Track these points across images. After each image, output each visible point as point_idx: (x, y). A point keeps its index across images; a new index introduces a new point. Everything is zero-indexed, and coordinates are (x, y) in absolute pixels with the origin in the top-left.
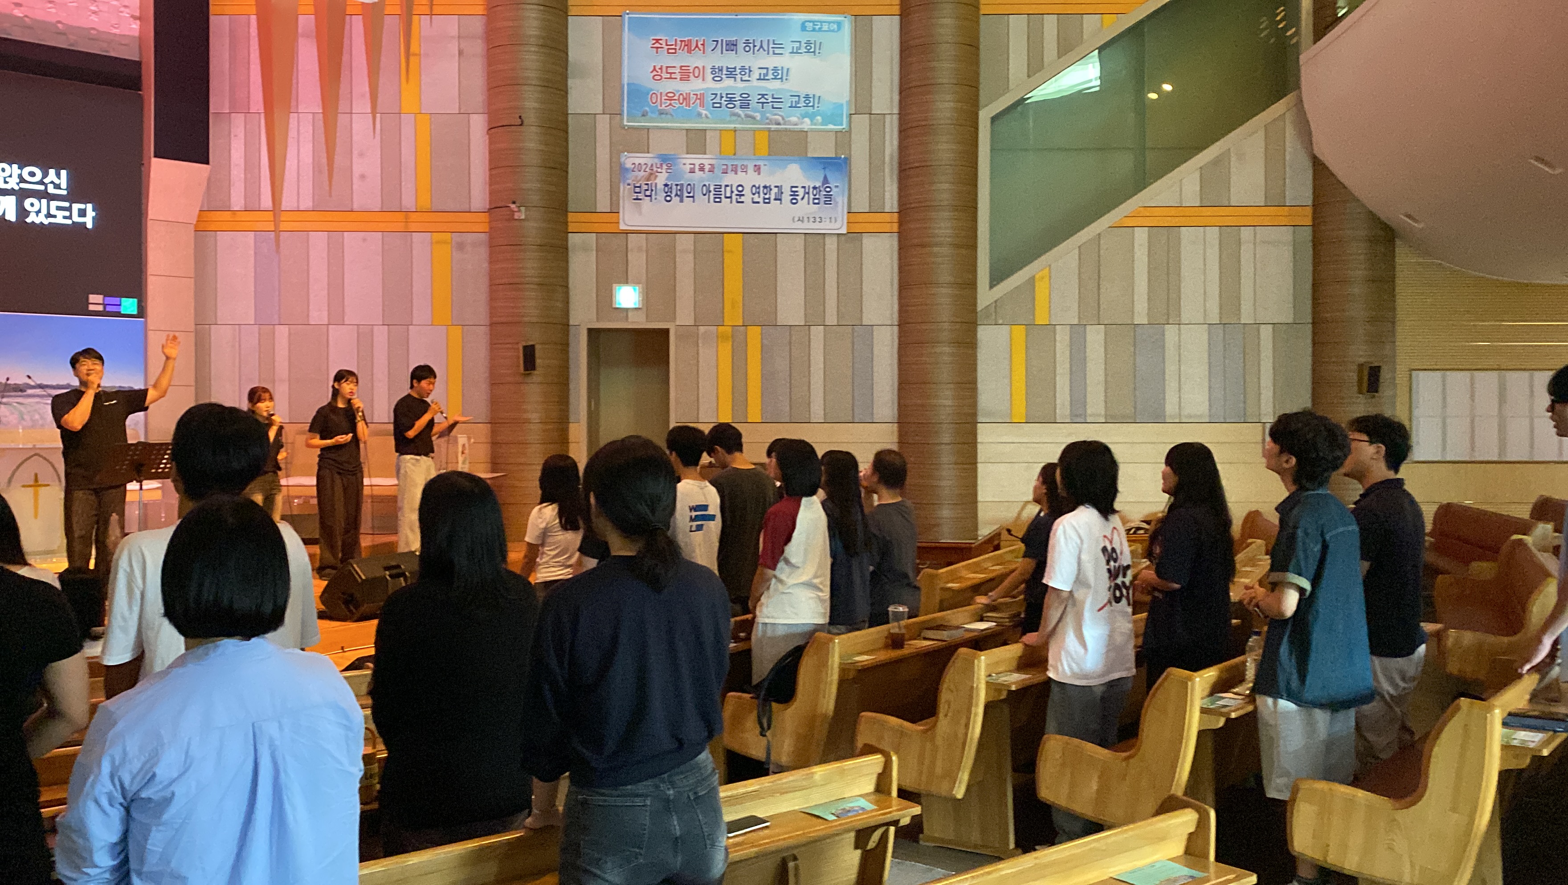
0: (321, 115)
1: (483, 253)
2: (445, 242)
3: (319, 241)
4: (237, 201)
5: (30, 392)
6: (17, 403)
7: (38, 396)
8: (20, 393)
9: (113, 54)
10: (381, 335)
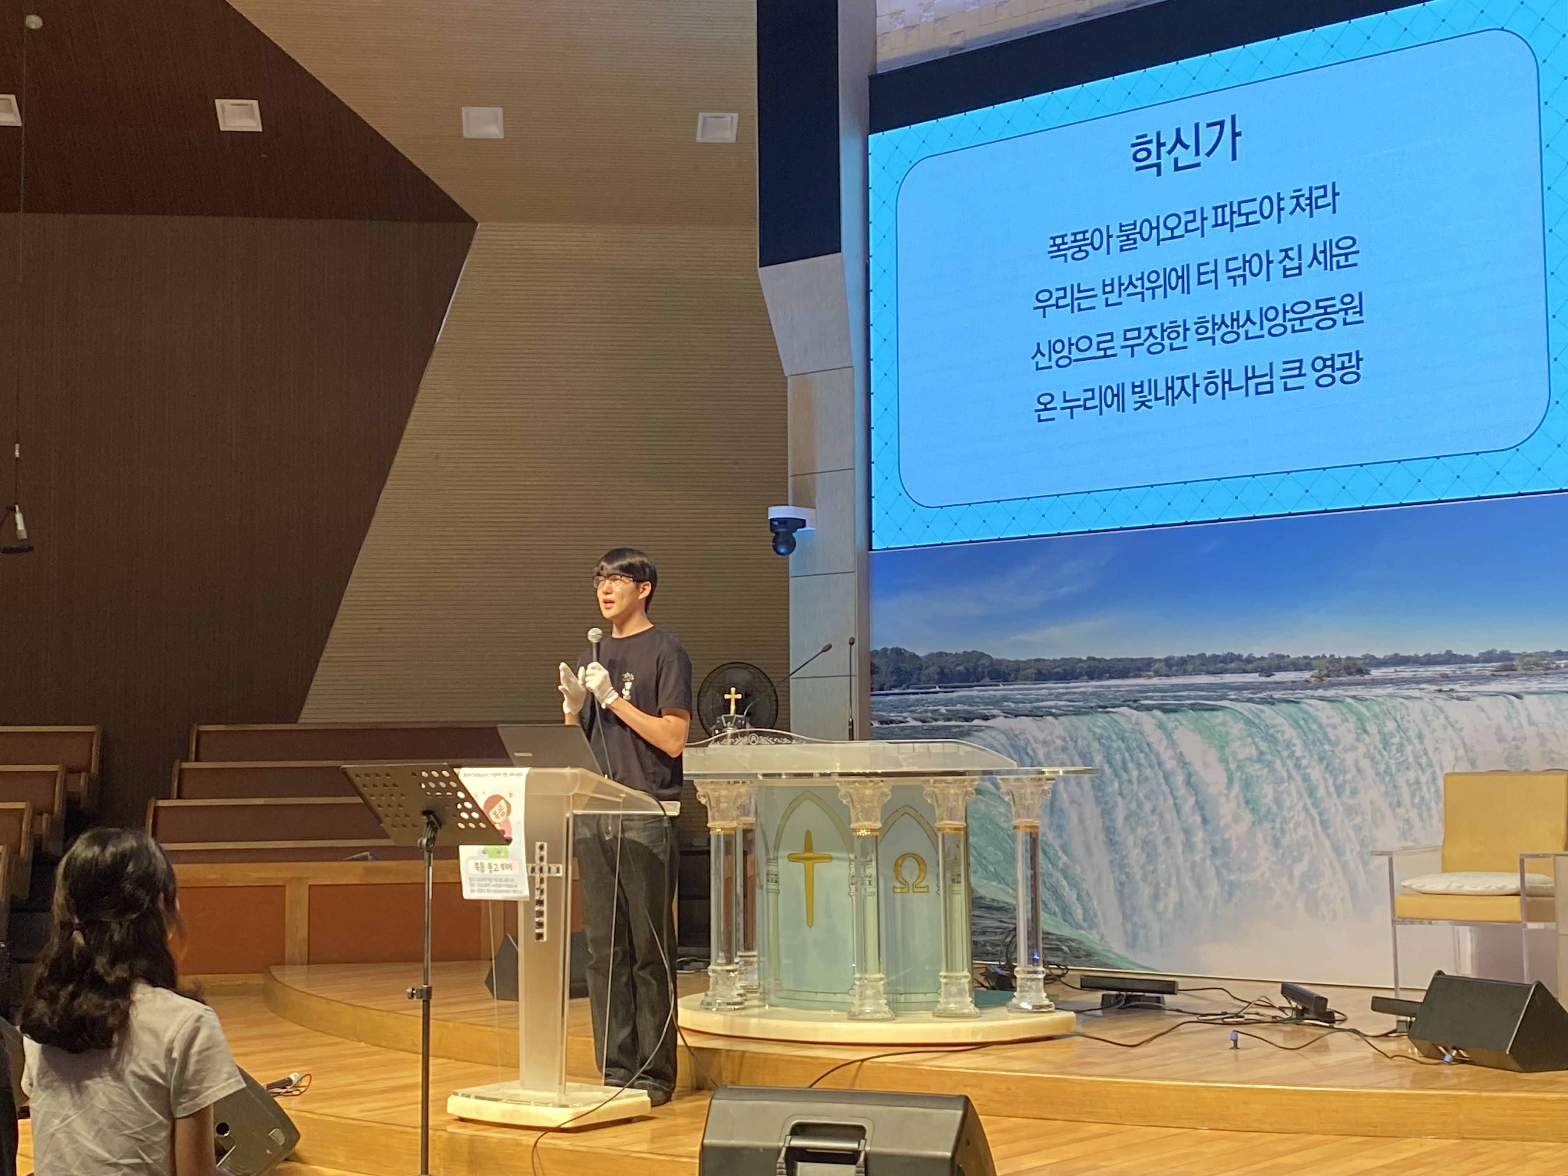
5: (1376, 673)
6: (1354, 697)
7: (1392, 682)
8: (1358, 677)
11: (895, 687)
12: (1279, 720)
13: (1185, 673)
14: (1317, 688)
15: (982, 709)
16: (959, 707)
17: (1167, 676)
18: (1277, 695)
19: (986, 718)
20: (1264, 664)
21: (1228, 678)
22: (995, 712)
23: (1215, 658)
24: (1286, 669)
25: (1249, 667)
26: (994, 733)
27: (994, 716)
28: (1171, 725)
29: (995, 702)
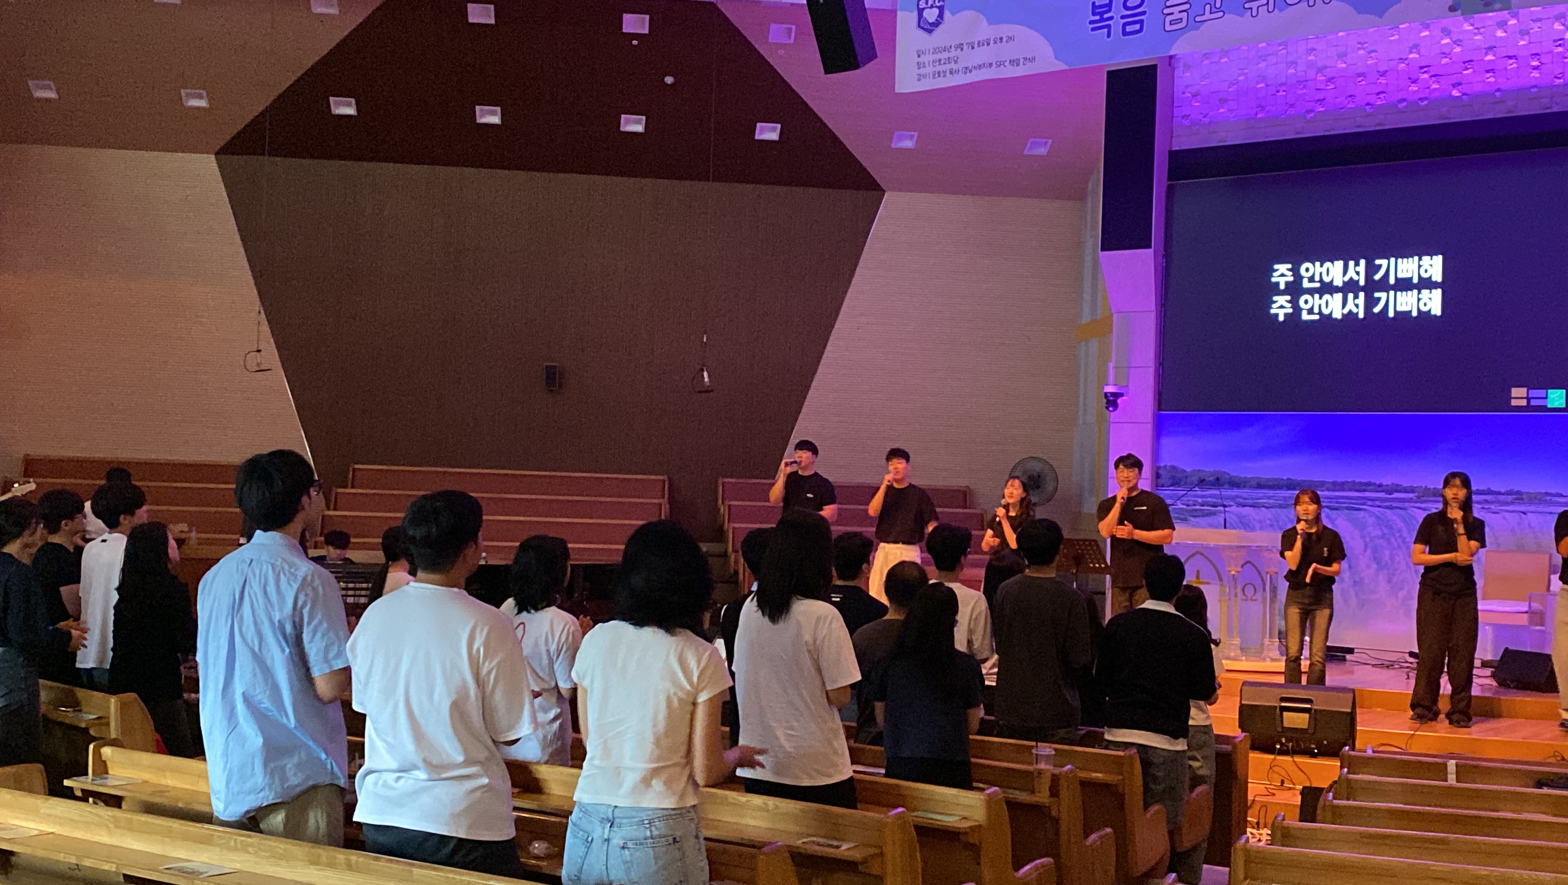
11: (1171, 486)
13: (1343, 490)
17: (1333, 491)
20: (1388, 488)
23: (1361, 484)
24: (1400, 492)
25: (1380, 489)
27: (1231, 506)
29: (1232, 498)
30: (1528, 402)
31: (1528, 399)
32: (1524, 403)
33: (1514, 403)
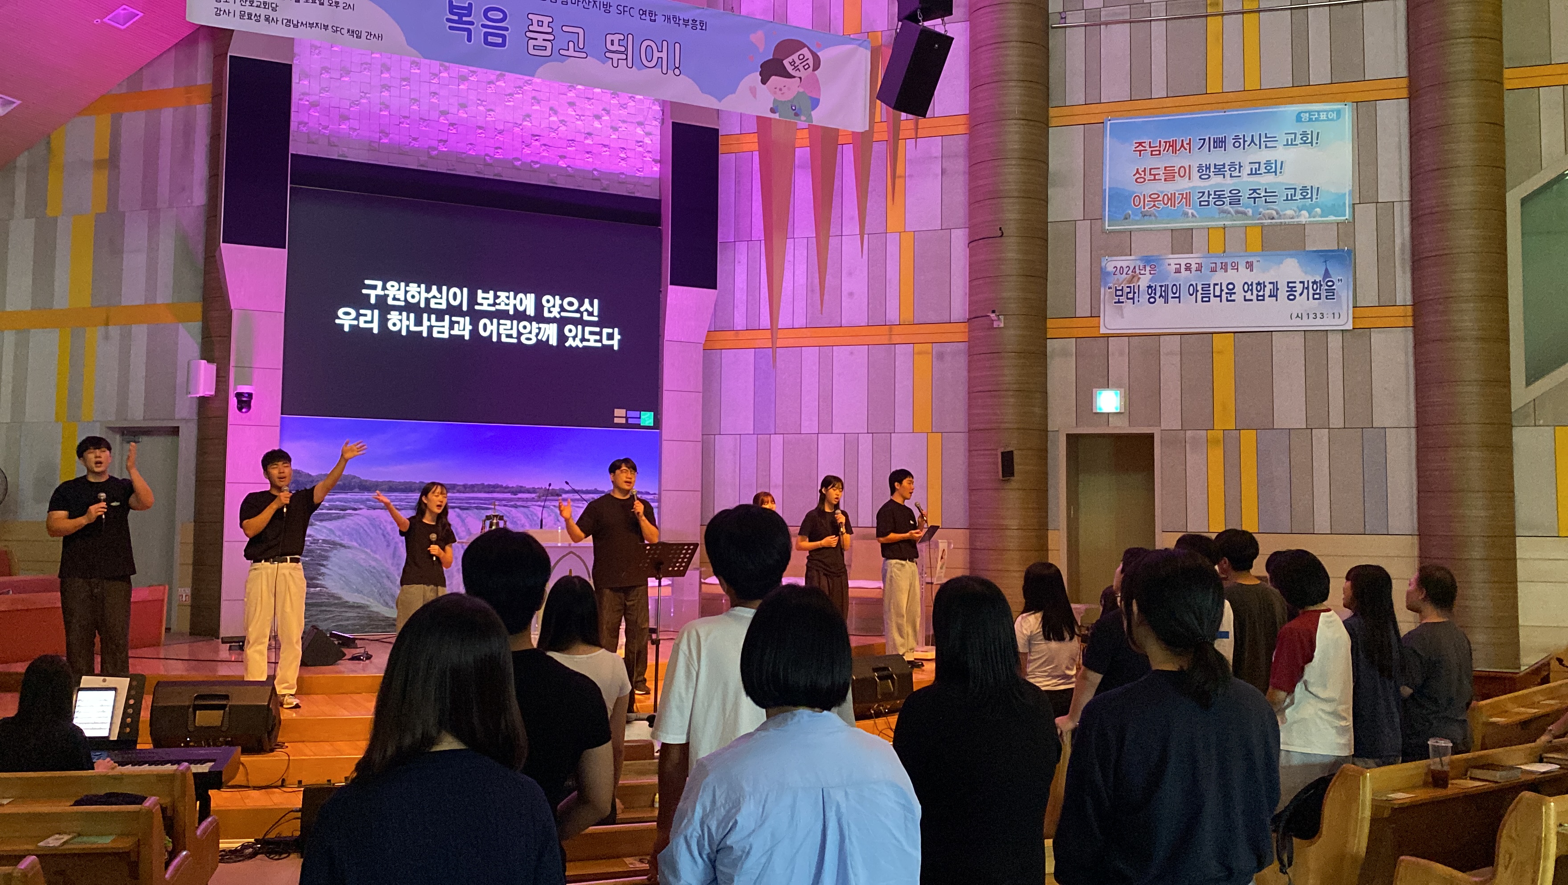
0: (815, 239)
1: (962, 362)
2: (926, 353)
3: (810, 355)
4: (740, 321)
9: (638, 195)
10: (866, 442)
12: (519, 515)
13: (473, 492)
14: (538, 501)
15: (352, 505)
16: (337, 503)
17: (463, 493)
18: (519, 503)
19: (355, 509)
20: (512, 490)
21: (495, 495)
22: (362, 507)
23: (489, 486)
24: (524, 492)
25: (506, 491)
26: (360, 517)
28: (464, 516)
29: (362, 502)
30: (627, 420)
31: (627, 418)
32: (623, 421)
33: (616, 420)
